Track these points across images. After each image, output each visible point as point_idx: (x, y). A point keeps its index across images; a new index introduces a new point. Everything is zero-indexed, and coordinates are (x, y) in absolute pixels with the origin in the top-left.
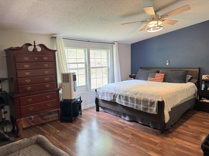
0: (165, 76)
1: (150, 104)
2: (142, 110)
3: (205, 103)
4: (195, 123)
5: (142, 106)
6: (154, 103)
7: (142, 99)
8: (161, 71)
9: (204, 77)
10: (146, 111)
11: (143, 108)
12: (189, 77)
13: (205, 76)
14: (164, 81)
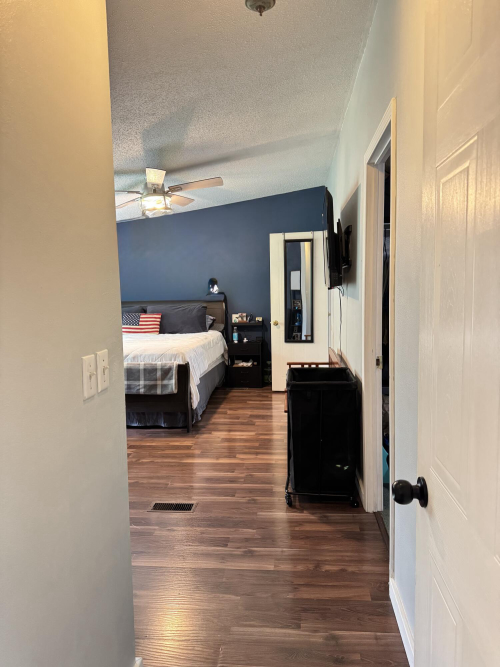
0: (161, 318)
1: (162, 375)
2: (142, 391)
3: (243, 368)
4: (233, 405)
5: (142, 383)
6: (170, 369)
7: (142, 367)
8: (149, 308)
9: (235, 318)
10: (153, 392)
11: (145, 386)
12: (209, 319)
13: (237, 316)
14: (162, 330)
